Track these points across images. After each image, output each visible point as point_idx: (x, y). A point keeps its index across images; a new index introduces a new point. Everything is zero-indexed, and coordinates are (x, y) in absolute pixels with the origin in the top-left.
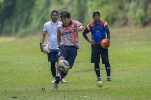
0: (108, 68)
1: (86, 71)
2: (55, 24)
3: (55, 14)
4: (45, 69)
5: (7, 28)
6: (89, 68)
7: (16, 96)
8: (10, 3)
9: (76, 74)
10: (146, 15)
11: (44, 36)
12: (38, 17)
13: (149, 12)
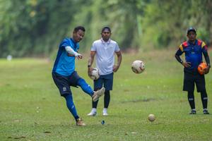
0: (205, 98)
1: (134, 102)
2: (106, 44)
3: (106, 31)
6: (138, 98)
8: (43, 18)
10: (209, 34)
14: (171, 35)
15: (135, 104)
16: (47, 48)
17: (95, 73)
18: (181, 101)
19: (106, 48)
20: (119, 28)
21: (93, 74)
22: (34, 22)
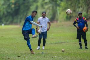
1: (56, 44)
2: (44, 19)
3: (44, 13)
4: (35, 42)
5: (15, 21)
6: (58, 42)
7: (20, 56)
8: (17, 8)
9: (51, 45)
10: (88, 15)
13: (89, 13)
17: (39, 31)
19: (44, 21)
20: (49, 12)
22: (14, 10)
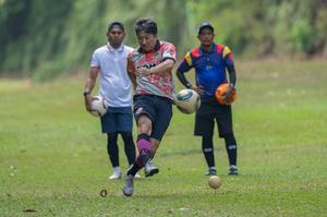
0: (230, 148)
1: (184, 154)
2: (116, 52)
3: (116, 29)
4: (94, 149)
5: (12, 61)
8: (20, 7)
9: (164, 160)
11: (93, 77)
12: (79, 36)
14: (247, 35)
15: (186, 158)
16: (27, 61)
17: (97, 104)
18: (267, 152)
19: (116, 60)
21: (93, 107)
